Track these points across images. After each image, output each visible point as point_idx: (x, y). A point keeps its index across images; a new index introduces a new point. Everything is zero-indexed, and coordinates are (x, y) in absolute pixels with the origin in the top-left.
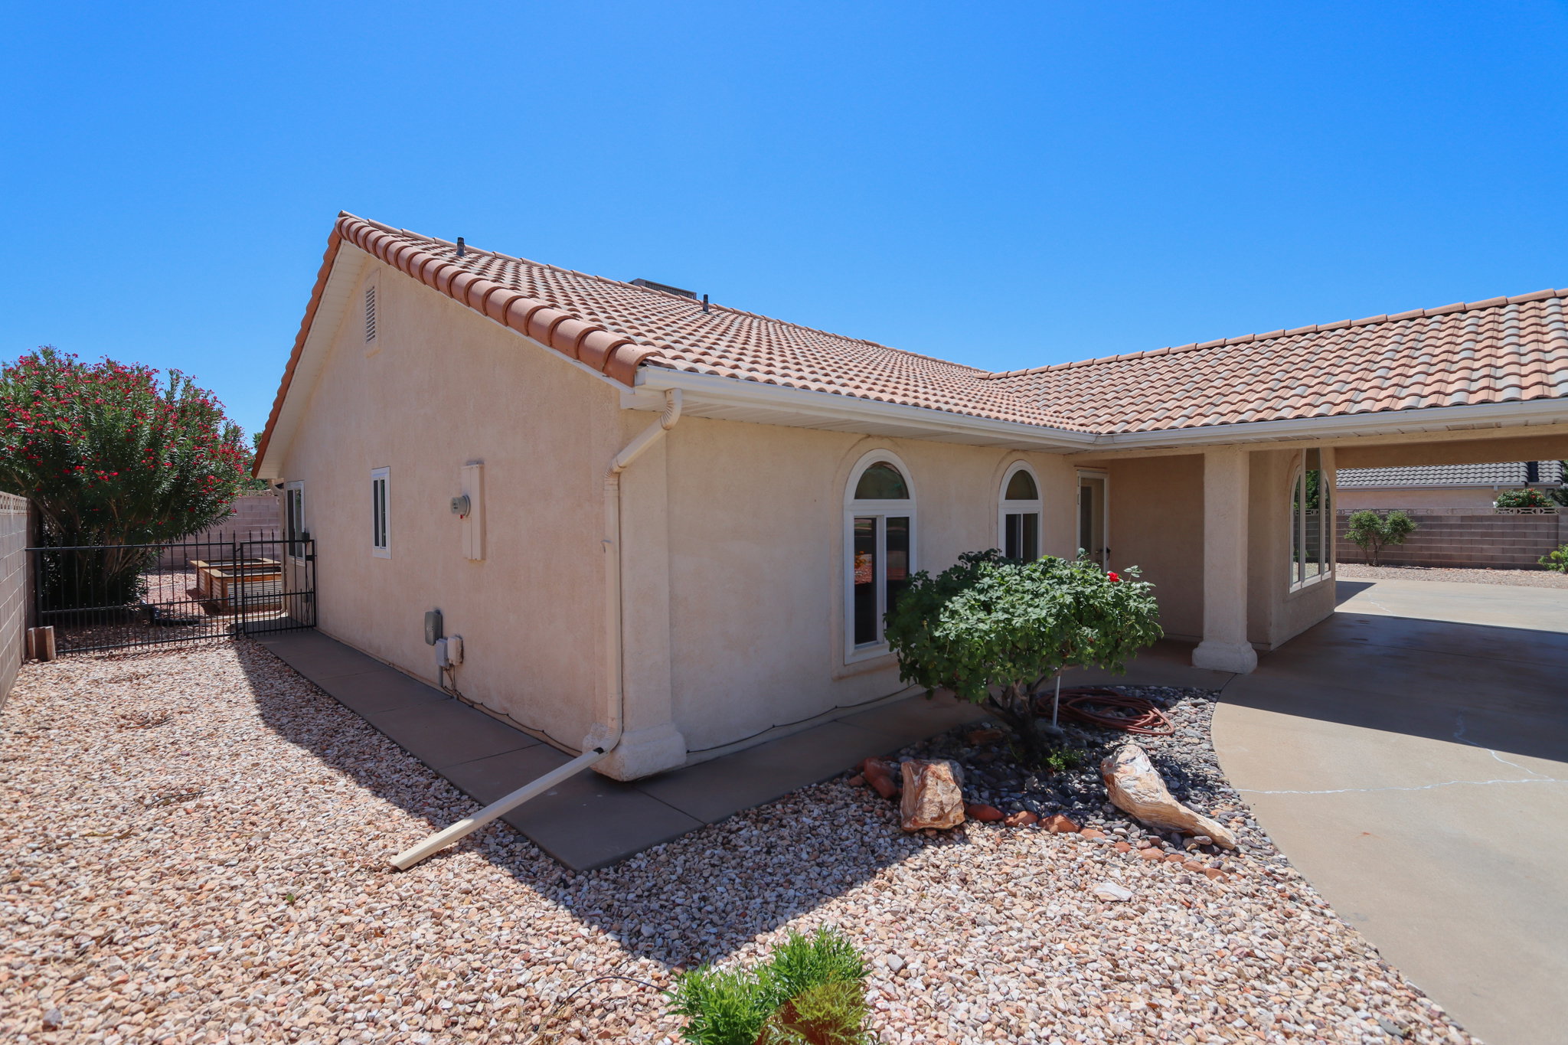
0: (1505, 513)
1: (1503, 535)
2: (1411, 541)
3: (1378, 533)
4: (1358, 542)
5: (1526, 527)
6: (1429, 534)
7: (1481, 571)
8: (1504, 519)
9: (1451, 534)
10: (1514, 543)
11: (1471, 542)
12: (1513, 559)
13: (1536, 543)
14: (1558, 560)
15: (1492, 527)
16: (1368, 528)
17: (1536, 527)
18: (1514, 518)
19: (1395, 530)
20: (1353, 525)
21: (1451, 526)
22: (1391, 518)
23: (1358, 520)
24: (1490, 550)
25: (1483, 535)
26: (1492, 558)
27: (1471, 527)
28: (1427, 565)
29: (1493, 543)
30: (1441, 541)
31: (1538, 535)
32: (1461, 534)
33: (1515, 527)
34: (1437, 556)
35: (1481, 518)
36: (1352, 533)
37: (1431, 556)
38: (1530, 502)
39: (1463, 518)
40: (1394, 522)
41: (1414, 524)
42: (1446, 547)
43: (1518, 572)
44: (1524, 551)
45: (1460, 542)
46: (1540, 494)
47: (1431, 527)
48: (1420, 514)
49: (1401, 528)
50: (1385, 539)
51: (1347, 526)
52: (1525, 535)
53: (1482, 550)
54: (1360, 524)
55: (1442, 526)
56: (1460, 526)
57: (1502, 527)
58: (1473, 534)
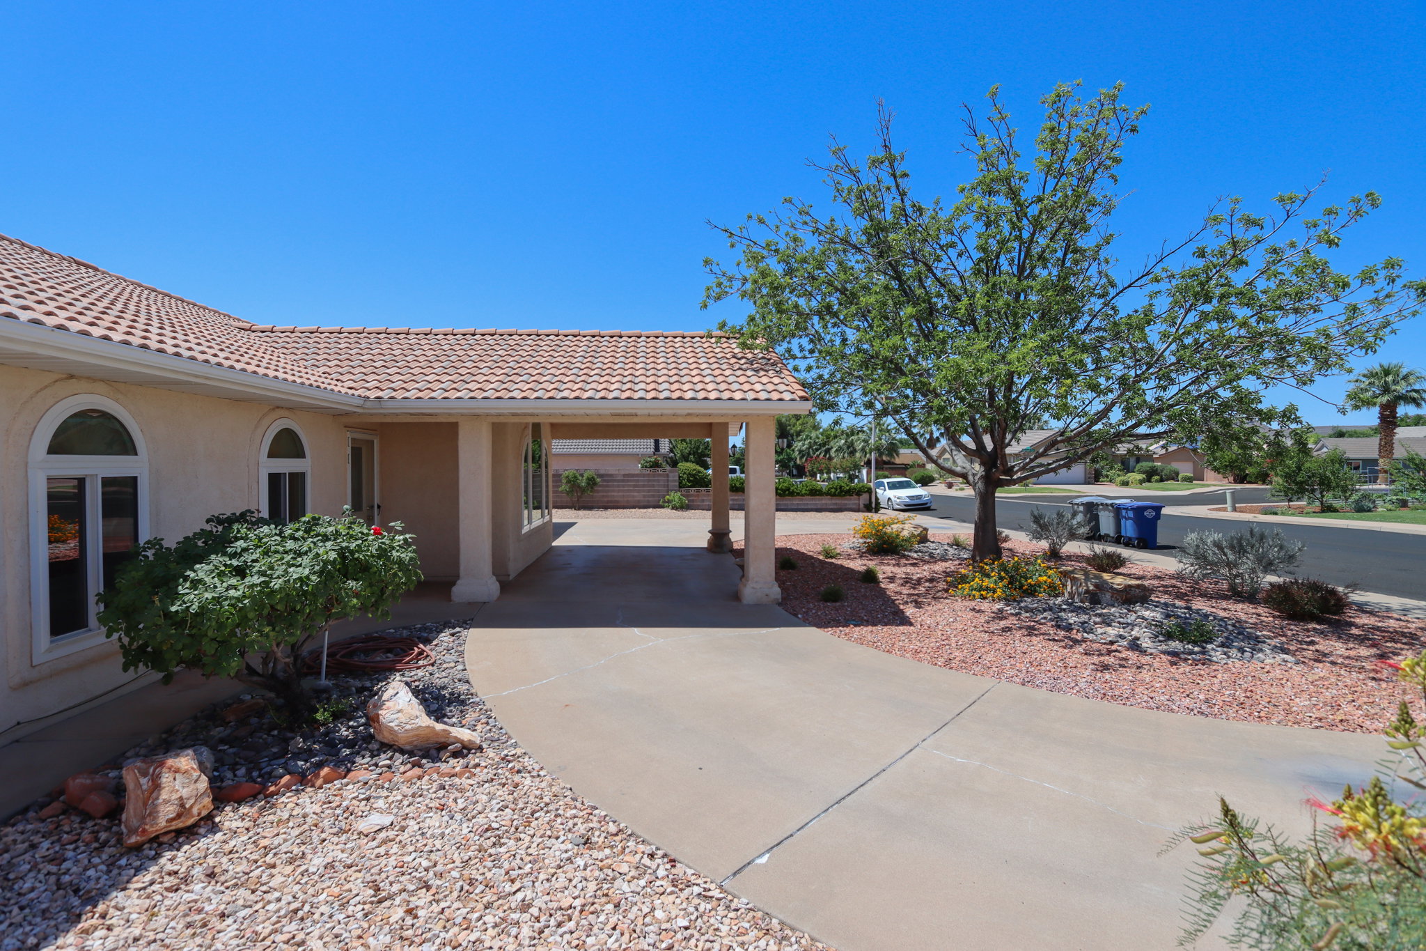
0: (644, 472)
1: (644, 486)
2: (598, 492)
3: (579, 487)
4: (568, 493)
5: (654, 481)
6: (607, 486)
7: (634, 510)
8: (644, 475)
9: (618, 486)
10: (649, 491)
11: (628, 491)
12: (648, 501)
13: (659, 491)
14: (669, 501)
15: (638, 481)
16: (572, 482)
17: (658, 481)
18: (648, 475)
19: (588, 484)
20: (564, 480)
21: (618, 481)
22: (586, 476)
23: (567, 477)
24: (638, 496)
25: (635, 486)
26: (639, 501)
27: (628, 481)
28: (606, 508)
29: (639, 491)
30: (613, 491)
31: (659, 486)
32: (624, 486)
33: (649, 481)
34: (611, 502)
35: (633, 475)
36: (564, 487)
37: (608, 502)
38: (656, 465)
39: (624, 475)
40: (588, 479)
41: (598, 480)
42: (616, 495)
43: (650, 510)
44: (653, 496)
45: (623, 491)
46: (660, 460)
47: (608, 481)
48: (602, 472)
49: (592, 482)
50: (583, 490)
51: (560, 481)
52: (653, 486)
53: (633, 496)
54: (569, 481)
55: (615, 481)
56: (623, 481)
57: (643, 481)
58: (629, 486)
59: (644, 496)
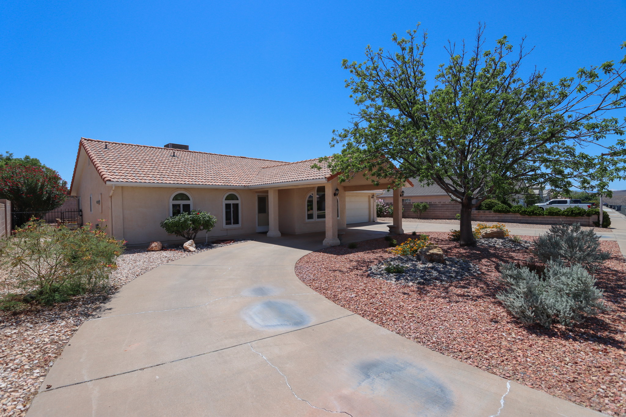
1: (451, 209)
2: (428, 211)
3: (419, 209)
4: (414, 212)
5: (456, 207)
6: (434, 209)
7: (444, 220)
8: (451, 205)
9: (439, 209)
10: (453, 212)
11: (443, 211)
15: (448, 207)
16: (417, 207)
18: (453, 204)
19: (423, 208)
20: (413, 207)
22: (423, 204)
23: (415, 205)
24: (448, 214)
25: (447, 209)
26: (449, 216)
27: (444, 207)
28: (433, 219)
29: (449, 212)
30: (436, 211)
32: (442, 209)
33: (453, 207)
34: (436, 216)
36: (413, 209)
39: (442, 204)
40: (423, 206)
41: (428, 206)
42: (438, 213)
45: (441, 211)
47: (435, 207)
49: (425, 208)
50: (421, 211)
52: (456, 209)
53: (446, 214)
54: (415, 207)
55: (437, 207)
56: (441, 207)
57: (451, 207)
58: (444, 209)
59: (451, 214)
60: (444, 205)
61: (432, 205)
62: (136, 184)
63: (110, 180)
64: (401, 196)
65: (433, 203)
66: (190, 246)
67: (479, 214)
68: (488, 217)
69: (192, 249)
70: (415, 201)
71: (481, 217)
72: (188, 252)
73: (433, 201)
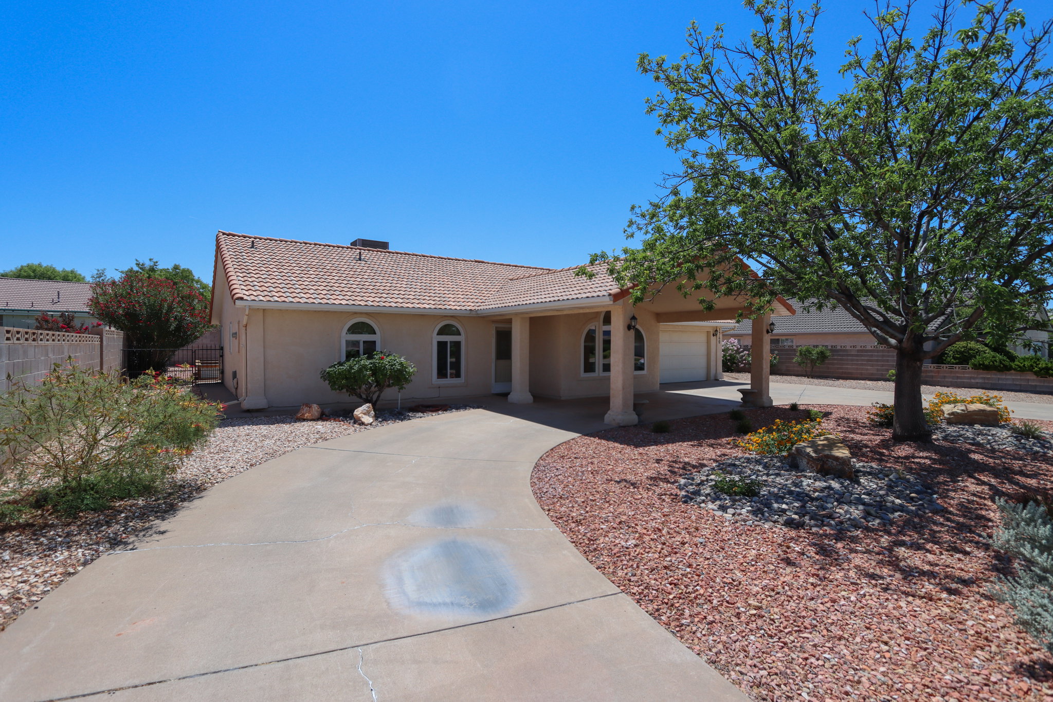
1: (877, 361)
2: (829, 363)
3: (810, 359)
4: (800, 364)
5: (889, 356)
6: (841, 360)
7: (863, 382)
8: (878, 351)
9: (852, 360)
10: (883, 366)
11: (862, 365)
15: (872, 356)
16: (806, 354)
18: (883, 351)
19: (819, 357)
20: (798, 354)
21: (853, 355)
22: (816, 351)
23: (801, 351)
25: (868, 360)
26: (872, 374)
27: (862, 356)
28: (838, 378)
29: (872, 365)
30: (847, 364)
32: (857, 360)
33: (883, 356)
34: (845, 373)
36: (796, 358)
37: (841, 373)
39: (858, 351)
40: (821, 353)
41: (828, 354)
42: (849, 368)
45: (857, 365)
47: (843, 355)
49: (822, 356)
50: (814, 362)
51: (794, 354)
52: (888, 361)
53: (867, 369)
54: (801, 354)
55: (848, 355)
56: (857, 356)
57: (877, 356)
58: (863, 360)
59: (878, 370)
60: (863, 351)
61: (838, 351)
62: (284, 306)
63: (242, 299)
64: (768, 332)
65: (839, 348)
66: (365, 414)
67: (938, 372)
68: (958, 378)
69: (367, 419)
70: (803, 344)
71: (945, 377)
72: (360, 424)
73: (839, 343)
